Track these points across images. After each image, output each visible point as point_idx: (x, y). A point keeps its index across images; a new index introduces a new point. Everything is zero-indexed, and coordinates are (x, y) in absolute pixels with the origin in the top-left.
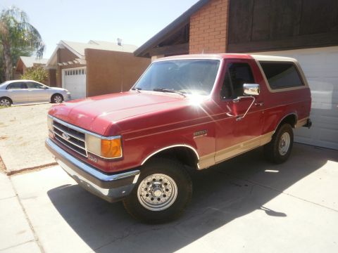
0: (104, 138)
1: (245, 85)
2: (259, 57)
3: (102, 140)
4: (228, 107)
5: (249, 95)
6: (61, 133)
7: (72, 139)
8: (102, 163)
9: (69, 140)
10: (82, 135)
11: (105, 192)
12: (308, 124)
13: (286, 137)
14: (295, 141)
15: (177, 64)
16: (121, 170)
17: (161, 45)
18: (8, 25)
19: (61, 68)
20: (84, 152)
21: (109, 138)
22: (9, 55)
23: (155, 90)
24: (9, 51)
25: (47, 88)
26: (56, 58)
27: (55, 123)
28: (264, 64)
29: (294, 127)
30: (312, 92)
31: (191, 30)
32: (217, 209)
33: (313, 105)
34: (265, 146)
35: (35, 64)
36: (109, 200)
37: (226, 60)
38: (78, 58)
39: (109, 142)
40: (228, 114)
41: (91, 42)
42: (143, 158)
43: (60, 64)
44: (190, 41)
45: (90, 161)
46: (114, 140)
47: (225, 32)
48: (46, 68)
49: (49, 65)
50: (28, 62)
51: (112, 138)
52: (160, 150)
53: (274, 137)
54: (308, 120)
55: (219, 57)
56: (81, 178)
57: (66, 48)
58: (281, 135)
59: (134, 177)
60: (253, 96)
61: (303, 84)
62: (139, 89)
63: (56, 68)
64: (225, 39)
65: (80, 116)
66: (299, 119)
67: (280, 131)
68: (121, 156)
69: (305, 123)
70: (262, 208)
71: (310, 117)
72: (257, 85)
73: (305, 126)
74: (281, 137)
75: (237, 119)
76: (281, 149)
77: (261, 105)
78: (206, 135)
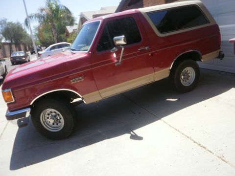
1: (115, 38)
12: (221, 56)
18: (51, 8)
22: (54, 28)
24: (54, 25)
30: (220, 27)
35: (74, 30)
41: (102, 9)
46: (7, 92)
50: (70, 29)
53: (172, 71)
59: (26, 112)
67: (179, 66)
68: (14, 101)
69: (217, 55)
70: (132, 133)
71: (221, 50)
72: (123, 36)
73: (217, 58)
74: (184, 71)
75: (116, 64)
76: (187, 81)
77: (146, 48)
78: (83, 80)
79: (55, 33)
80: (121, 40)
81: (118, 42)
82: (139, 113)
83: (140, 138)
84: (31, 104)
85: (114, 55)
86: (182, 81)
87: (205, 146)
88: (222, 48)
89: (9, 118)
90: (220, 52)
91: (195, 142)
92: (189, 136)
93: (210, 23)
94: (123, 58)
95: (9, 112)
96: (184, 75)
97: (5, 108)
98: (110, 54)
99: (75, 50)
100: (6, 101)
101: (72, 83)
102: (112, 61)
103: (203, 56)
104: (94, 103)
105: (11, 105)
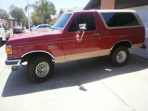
12: (144, 47)
18: (43, 2)
21: (7, 46)
22: (43, 15)
24: (43, 13)
35: (55, 18)
37: (75, 13)
46: (9, 47)
50: (52, 17)
64: (114, 2)
67: (117, 49)
68: (12, 53)
69: (142, 46)
70: (81, 86)
71: (144, 43)
72: (85, 24)
73: (141, 48)
74: (119, 53)
75: (78, 41)
76: (120, 59)
77: (98, 34)
78: (56, 47)
79: (43, 18)
80: (83, 27)
81: (81, 28)
82: (88, 75)
83: (85, 90)
84: (22, 57)
85: (78, 36)
86: (117, 59)
87: (125, 102)
88: (145, 43)
89: (7, 63)
90: (144, 44)
91: (119, 98)
92: (116, 94)
93: (139, 25)
94: (83, 38)
95: (7, 60)
96: (119, 56)
97: (5, 57)
98: (75, 34)
99: (54, 29)
100: (7, 53)
101: (49, 48)
102: (76, 39)
103: (133, 45)
105: (9, 56)
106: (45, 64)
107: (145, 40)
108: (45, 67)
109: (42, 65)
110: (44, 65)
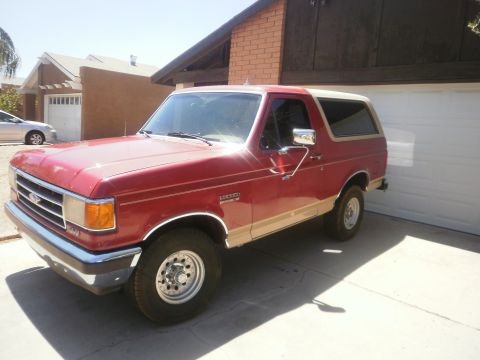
0: (89, 201)
1: (295, 130)
2: (318, 92)
3: (87, 205)
4: (272, 160)
5: (301, 145)
6: (27, 193)
7: (43, 202)
8: (86, 237)
9: (39, 203)
10: (59, 197)
11: (90, 279)
12: (384, 186)
13: (354, 205)
14: (365, 209)
15: (204, 98)
16: (113, 247)
17: (190, 69)
19: (44, 92)
20: (60, 221)
21: (97, 202)
23: (170, 135)
25: (20, 122)
26: (36, 78)
27: (20, 178)
28: (325, 102)
29: (364, 190)
30: (388, 143)
31: (232, 50)
32: (252, 303)
33: (390, 161)
34: (326, 215)
35: (3, 85)
36: (96, 291)
37: (270, 95)
38: (70, 79)
39: (97, 208)
40: (272, 171)
41: (91, 57)
42: (146, 230)
43: (42, 87)
44: (231, 64)
45: (68, 234)
46: (105, 205)
47: (278, 55)
48: (20, 92)
49: (26, 87)
51: (102, 202)
52: (171, 220)
53: (338, 202)
54: (383, 180)
55: (261, 91)
56: (54, 258)
57: (52, 64)
58: (347, 200)
59: (132, 257)
60: (306, 145)
61: (377, 131)
62: (149, 132)
63: (36, 92)
64: (277, 65)
65: (57, 168)
66: (372, 179)
67: (346, 195)
68: (114, 228)
69: (379, 184)
72: (312, 131)
73: (379, 188)
74: (348, 205)
75: (284, 178)
76: (347, 221)
77: (319, 158)
78: (238, 199)
84: (146, 238)
86: (344, 219)
88: (386, 176)
93: (379, 133)
101: (222, 203)
104: (236, 248)
106: (186, 257)
107: (387, 170)
108: (188, 267)
109: (175, 260)
110: (183, 261)
